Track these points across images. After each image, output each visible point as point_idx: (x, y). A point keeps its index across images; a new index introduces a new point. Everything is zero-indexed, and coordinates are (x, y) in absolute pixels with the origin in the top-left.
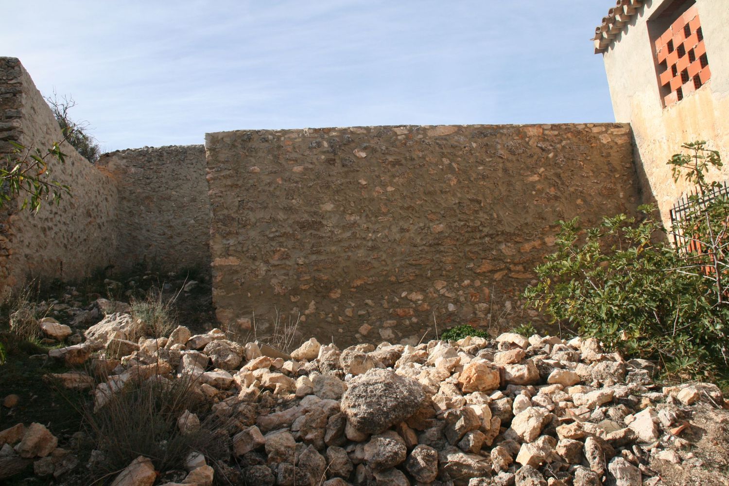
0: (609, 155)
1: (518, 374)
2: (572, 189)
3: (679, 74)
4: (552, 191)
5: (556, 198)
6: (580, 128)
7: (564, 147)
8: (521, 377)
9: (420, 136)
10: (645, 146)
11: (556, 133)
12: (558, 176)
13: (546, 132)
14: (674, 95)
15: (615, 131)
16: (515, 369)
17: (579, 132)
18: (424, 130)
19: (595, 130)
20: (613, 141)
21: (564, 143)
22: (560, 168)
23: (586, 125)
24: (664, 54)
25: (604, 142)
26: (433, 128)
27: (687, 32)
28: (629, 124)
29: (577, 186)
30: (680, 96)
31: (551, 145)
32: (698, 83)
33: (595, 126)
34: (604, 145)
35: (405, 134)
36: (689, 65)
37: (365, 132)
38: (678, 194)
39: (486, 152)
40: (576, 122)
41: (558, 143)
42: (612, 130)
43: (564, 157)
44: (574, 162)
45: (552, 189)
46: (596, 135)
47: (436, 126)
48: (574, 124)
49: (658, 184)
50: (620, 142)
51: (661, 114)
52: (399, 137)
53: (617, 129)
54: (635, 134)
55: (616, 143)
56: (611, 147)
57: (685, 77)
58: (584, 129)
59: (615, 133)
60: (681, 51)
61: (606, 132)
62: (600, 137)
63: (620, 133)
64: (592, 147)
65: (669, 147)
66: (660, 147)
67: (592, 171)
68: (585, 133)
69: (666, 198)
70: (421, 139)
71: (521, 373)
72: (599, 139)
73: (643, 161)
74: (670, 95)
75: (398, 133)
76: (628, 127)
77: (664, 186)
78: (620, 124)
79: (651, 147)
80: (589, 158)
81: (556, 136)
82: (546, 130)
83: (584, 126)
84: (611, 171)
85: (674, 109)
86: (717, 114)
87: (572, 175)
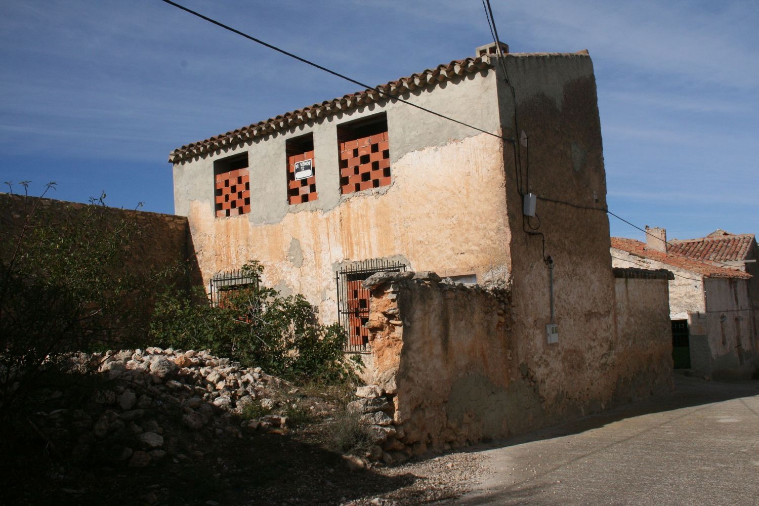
0: (172, 237)
1: (195, 362)
2: (149, 257)
3: (230, 201)
4: (137, 257)
5: (140, 262)
6: (159, 216)
7: (147, 228)
8: (196, 363)
9: (59, 209)
10: (198, 235)
11: (144, 218)
12: (142, 247)
13: (138, 217)
14: (224, 212)
15: (178, 221)
16: (194, 360)
17: (158, 219)
18: (62, 205)
19: (167, 219)
20: (176, 227)
21: (147, 225)
22: (144, 242)
23: (162, 214)
24: (221, 185)
25: (171, 227)
26: (67, 203)
27: (240, 180)
28: (186, 218)
29: (152, 255)
30: (228, 214)
31: (140, 226)
32: (241, 211)
33: (167, 216)
34: (171, 230)
35: (48, 205)
36: (237, 200)
37: (20, 199)
38: (217, 270)
39: (100, 226)
40: (156, 212)
41: (144, 225)
42: (177, 220)
43: (147, 235)
44: (152, 239)
45: (137, 256)
46: (167, 222)
47: (70, 203)
48: (155, 213)
49: (203, 261)
50: (180, 229)
51: (214, 221)
52: (45, 207)
53: (179, 220)
54: (190, 225)
55: (178, 229)
56: (175, 232)
57: (233, 205)
58: (160, 217)
59: (178, 223)
60: (234, 189)
61: (173, 220)
62: (169, 224)
63: (181, 223)
64: (164, 230)
65: (215, 242)
66: (209, 239)
67: (162, 246)
68: (160, 220)
69: (207, 271)
70: (59, 211)
71: (196, 361)
72: (168, 225)
73: (194, 244)
74: (222, 211)
75: (44, 204)
76: (186, 220)
77: (207, 264)
78: (181, 217)
79: (201, 237)
80: (161, 237)
81: (143, 220)
82: (138, 215)
83: (161, 216)
84: (172, 247)
85: (223, 220)
86: (250, 233)
87: (150, 247)
